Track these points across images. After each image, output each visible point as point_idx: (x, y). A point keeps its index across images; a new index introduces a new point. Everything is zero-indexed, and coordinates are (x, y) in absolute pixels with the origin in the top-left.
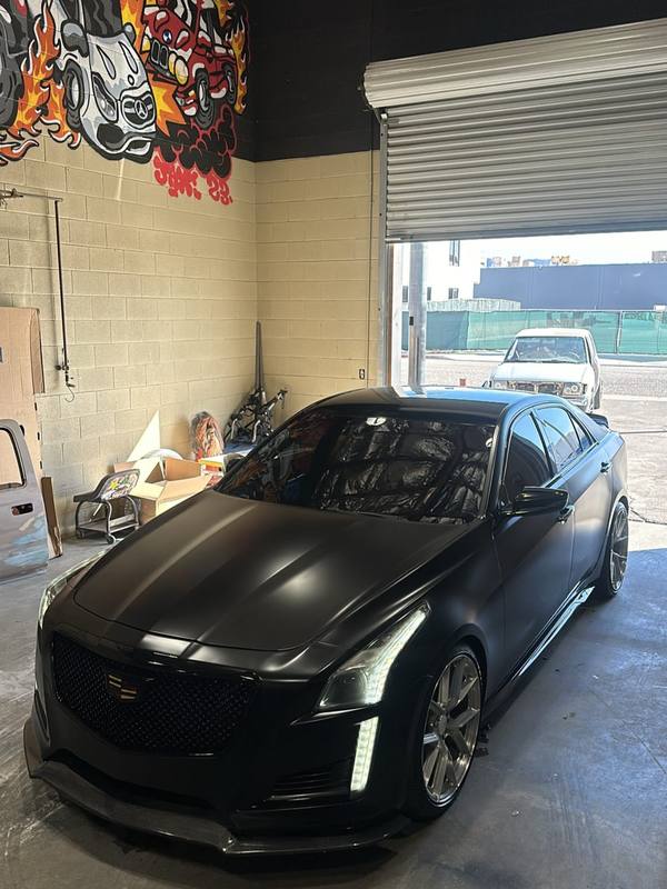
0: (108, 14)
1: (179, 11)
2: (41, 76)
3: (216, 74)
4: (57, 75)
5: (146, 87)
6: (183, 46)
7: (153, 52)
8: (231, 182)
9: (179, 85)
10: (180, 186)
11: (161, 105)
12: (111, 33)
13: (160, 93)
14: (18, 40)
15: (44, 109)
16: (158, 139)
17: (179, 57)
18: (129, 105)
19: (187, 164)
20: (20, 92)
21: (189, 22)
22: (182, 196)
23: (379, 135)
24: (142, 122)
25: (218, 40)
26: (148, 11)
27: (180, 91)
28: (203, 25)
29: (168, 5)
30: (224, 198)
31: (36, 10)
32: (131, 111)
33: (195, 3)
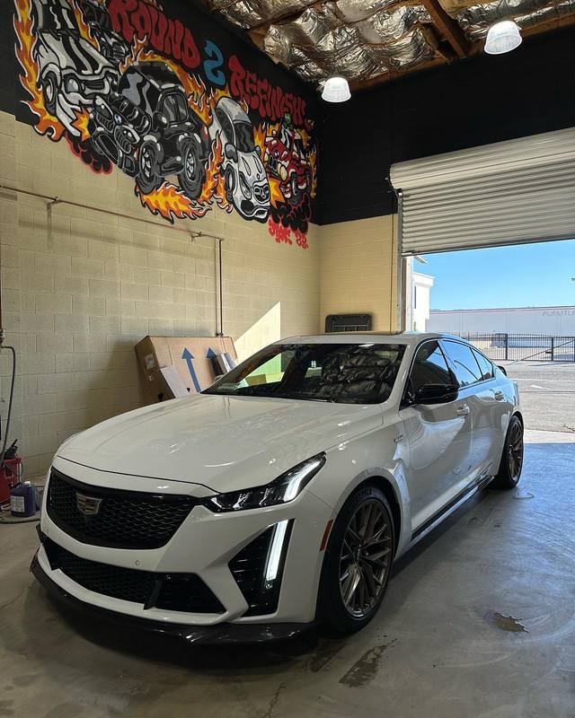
0: (248, 141)
1: (283, 140)
2: (214, 172)
3: (301, 175)
4: (222, 172)
5: (265, 181)
6: (285, 159)
7: (270, 162)
8: (309, 236)
9: (282, 180)
10: (282, 237)
11: (274, 192)
12: (249, 151)
13: (273, 184)
14: (204, 153)
15: (215, 190)
16: (271, 210)
17: (282, 165)
19: (286, 226)
20: (204, 180)
21: (288, 146)
22: (283, 242)
23: (397, 205)
24: (262, 200)
25: (302, 157)
26: (268, 140)
27: (283, 184)
29: (278, 137)
30: (304, 244)
31: (213, 137)
32: (258, 194)
33: (291, 135)
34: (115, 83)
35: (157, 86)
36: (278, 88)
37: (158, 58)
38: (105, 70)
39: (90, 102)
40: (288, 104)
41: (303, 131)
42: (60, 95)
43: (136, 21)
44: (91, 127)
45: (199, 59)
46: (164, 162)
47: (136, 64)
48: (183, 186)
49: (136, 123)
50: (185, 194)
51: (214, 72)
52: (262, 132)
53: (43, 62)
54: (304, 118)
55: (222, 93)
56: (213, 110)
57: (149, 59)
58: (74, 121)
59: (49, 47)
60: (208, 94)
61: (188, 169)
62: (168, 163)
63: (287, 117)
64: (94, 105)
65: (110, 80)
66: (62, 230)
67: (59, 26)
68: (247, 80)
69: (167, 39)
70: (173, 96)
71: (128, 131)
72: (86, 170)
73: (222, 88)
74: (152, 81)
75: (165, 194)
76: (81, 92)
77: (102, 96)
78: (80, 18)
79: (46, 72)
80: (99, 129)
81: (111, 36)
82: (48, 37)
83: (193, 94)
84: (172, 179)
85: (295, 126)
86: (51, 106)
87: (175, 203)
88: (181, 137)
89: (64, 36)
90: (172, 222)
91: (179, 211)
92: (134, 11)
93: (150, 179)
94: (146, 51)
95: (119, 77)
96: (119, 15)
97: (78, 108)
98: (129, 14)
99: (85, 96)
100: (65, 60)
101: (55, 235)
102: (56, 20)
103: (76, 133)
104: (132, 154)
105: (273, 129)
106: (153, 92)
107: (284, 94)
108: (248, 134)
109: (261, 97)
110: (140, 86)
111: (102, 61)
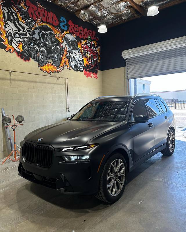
0: (76, 46)
1: (88, 45)
2: (65, 57)
3: (95, 55)
4: (67, 57)
5: (82, 59)
6: (89, 51)
7: (84, 52)
8: (97, 75)
10: (89, 75)
11: (85, 62)
12: (76, 50)
13: (85, 59)
14: (61, 52)
15: (65, 63)
16: (84, 68)
17: (88, 53)
19: (90, 72)
20: (61, 60)
21: (90, 47)
22: (89, 77)
23: (125, 64)
24: (82, 65)
25: (95, 50)
26: (83, 45)
27: (88, 59)
29: (86, 44)
30: (96, 77)
31: (64, 46)
32: (80, 63)
33: (91, 43)
34: (31, 33)
35: (45, 33)
36: (86, 29)
37: (45, 24)
38: (27, 30)
39: (23, 40)
40: (89, 33)
41: (95, 41)
42: (13, 39)
43: (37, 13)
44: (23, 47)
45: (58, 23)
46: (47, 56)
47: (37, 27)
48: (54, 63)
49: (38, 45)
50: (55, 65)
51: (64, 26)
52: (81, 43)
53: (7, 30)
54: (95, 37)
55: (67, 32)
56: (63, 38)
57: (42, 25)
58: (17, 46)
59: (9, 25)
60: (62, 33)
61: (56, 57)
62: (49, 56)
63: (89, 37)
64: (24, 41)
65: (29, 33)
66: (14, 80)
67: (12, 18)
68: (75, 27)
69: (47, 18)
70: (50, 35)
71: (35, 48)
72: (22, 61)
73: (66, 31)
74: (43, 31)
75: (48, 66)
76: (20, 37)
77: (26, 38)
78: (19, 15)
79: (8, 32)
80: (26, 48)
81: (29, 19)
82: (9, 22)
83: (57, 34)
85: (92, 40)
86: (10, 43)
87: (52, 69)
88: (53, 48)
89: (14, 21)
90: (51, 74)
91: (53, 70)
92: (36, 11)
93: (43, 62)
94: (40, 22)
95: (32, 31)
96: (32, 13)
97: (19, 42)
98: (35, 12)
99: (21, 38)
100: (14, 28)
101: (12, 82)
102: (11, 16)
103: (18, 50)
104: (37, 54)
105: (85, 42)
106: (43, 35)
107: (88, 30)
108: (76, 44)
109: (80, 32)
110: (39, 33)
111: (26, 27)
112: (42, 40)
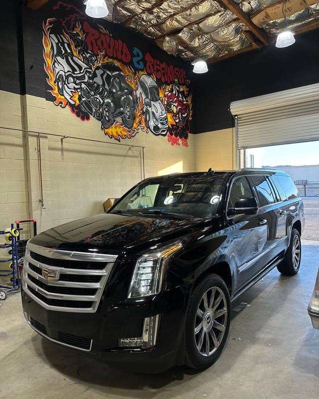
0: (156, 96)
1: (174, 92)
2: (140, 114)
3: (184, 109)
4: (143, 113)
5: (165, 115)
6: (175, 102)
7: (168, 105)
8: (188, 140)
9: (174, 113)
10: (174, 142)
11: (170, 120)
12: (157, 100)
13: (169, 116)
14: (134, 104)
15: (140, 122)
16: (169, 129)
17: (174, 106)
18: (161, 120)
19: (176, 136)
20: (134, 119)
21: (177, 95)
22: (175, 145)
23: (235, 123)
24: (164, 125)
25: (184, 100)
26: (166, 93)
27: (175, 115)
28: (180, 96)
29: (172, 91)
30: (186, 145)
31: (138, 96)
32: (162, 122)
33: (178, 89)
34: (90, 75)
35: (110, 74)
36: (171, 66)
37: (111, 60)
38: (85, 70)
39: (78, 87)
40: (176, 73)
41: (185, 86)
42: (65, 86)
43: (99, 43)
44: (80, 99)
45: (130, 57)
46: (115, 112)
47: (100, 65)
48: (124, 122)
49: (101, 94)
50: (125, 126)
51: (138, 63)
52: (163, 89)
53: (57, 70)
54: (184, 79)
55: (143, 73)
56: (138, 82)
57: (106, 61)
58: (72, 97)
59: (59, 63)
60: (135, 74)
61: (126, 114)
62: (117, 112)
63: (176, 80)
64: (81, 88)
65: (88, 75)
66: (68, 150)
67: (63, 52)
68: (155, 64)
69: (115, 50)
70: (118, 78)
71: (97, 98)
72: (79, 119)
73: (142, 70)
74: (108, 72)
75: (116, 127)
76: (75, 82)
77: (84, 82)
78: (73, 47)
79: (58, 75)
80: (84, 99)
81: (88, 53)
82: (59, 58)
83: (128, 75)
84: (119, 119)
85: (180, 84)
86: (61, 91)
87: (121, 132)
88: (123, 98)
89: (66, 57)
90: (119, 141)
91: (123, 135)
92: (98, 39)
93: (108, 121)
94: (104, 58)
95: (92, 72)
96: (91, 42)
97: (74, 91)
98: (96, 40)
99: (76, 84)
100: (67, 68)
101: (65, 153)
102: (62, 49)
103: (73, 103)
104: (99, 109)
105: (169, 88)
106: (108, 77)
107: (174, 69)
108: (156, 92)
109: (162, 72)
110: (102, 75)
111: (84, 66)
112: (107, 87)
